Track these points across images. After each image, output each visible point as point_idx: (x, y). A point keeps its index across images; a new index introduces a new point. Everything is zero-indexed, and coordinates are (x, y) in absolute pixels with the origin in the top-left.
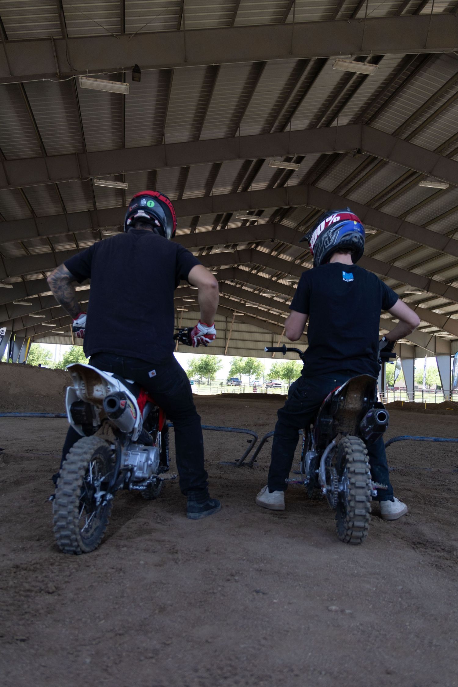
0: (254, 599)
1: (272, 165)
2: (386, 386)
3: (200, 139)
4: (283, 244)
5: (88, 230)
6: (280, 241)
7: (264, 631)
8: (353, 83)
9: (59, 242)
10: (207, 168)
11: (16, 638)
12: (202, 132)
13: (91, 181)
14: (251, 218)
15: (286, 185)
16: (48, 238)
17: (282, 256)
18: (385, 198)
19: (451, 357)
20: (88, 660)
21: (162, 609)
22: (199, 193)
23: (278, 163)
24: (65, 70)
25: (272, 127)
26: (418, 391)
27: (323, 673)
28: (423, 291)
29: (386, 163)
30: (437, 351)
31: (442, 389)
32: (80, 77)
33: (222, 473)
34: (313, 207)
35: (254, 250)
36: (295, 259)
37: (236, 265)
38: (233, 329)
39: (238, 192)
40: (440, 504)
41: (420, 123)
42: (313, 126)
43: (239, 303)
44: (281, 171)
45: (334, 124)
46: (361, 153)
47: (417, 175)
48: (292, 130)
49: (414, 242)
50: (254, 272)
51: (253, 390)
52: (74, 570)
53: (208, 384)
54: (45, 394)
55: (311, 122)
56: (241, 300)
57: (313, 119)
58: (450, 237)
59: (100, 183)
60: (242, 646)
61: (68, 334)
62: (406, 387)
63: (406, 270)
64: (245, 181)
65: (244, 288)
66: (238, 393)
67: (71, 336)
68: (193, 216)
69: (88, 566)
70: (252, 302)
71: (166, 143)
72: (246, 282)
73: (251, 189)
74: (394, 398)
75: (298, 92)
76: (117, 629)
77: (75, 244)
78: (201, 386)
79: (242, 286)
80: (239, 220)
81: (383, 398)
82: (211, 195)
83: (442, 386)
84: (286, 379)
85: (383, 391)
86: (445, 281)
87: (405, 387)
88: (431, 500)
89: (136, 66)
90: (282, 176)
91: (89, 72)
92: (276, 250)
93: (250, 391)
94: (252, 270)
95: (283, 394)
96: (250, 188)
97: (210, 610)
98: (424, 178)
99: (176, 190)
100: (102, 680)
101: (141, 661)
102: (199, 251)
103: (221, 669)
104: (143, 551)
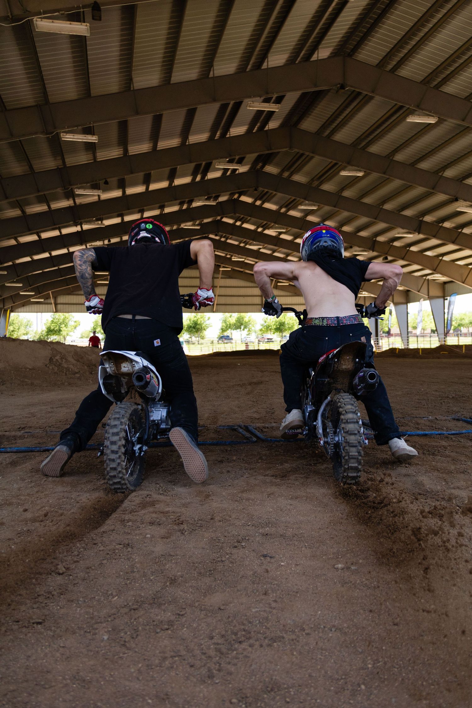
0: (262, 563)
1: (250, 107)
2: (380, 333)
3: (172, 82)
4: (267, 192)
5: (59, 189)
6: (263, 189)
7: (274, 594)
8: (332, 11)
9: (29, 203)
10: (181, 114)
11: (32, 621)
12: (173, 74)
13: (58, 135)
14: (231, 167)
15: (266, 128)
16: (17, 200)
17: (267, 205)
18: (372, 137)
19: (444, 300)
20: (106, 637)
21: (173, 581)
22: (174, 142)
23: (256, 104)
24: (17, 12)
25: (248, 64)
26: (412, 336)
27: (333, 630)
28: (414, 233)
29: (372, 98)
30: (431, 294)
31: (436, 332)
32: (35, 19)
33: (220, 437)
34: (297, 150)
35: (237, 200)
36: (281, 208)
37: (219, 218)
38: (221, 285)
39: (216, 138)
40: (438, 452)
41: (405, 51)
42: (291, 61)
43: (225, 258)
44: (260, 113)
45: (314, 57)
46: (344, 89)
47: (404, 109)
48: (269, 67)
49: (403, 182)
50: (238, 223)
51: (245, 347)
52: (82, 550)
53: (199, 344)
54: (30, 368)
55: (290, 57)
56: (227, 255)
57: (291, 53)
58: (440, 174)
59: (68, 137)
60: (254, 610)
61: (48, 301)
62: (401, 334)
63: (395, 212)
64: (223, 126)
65: (229, 241)
66: (230, 351)
67: (51, 304)
68: (170, 168)
69: (95, 544)
70: (238, 255)
71: (136, 88)
72: (231, 235)
73: (230, 134)
74: (389, 345)
75: (274, 23)
76: (130, 604)
77: (47, 205)
78: (192, 346)
79: (227, 239)
80: (219, 169)
81: (378, 346)
82: (187, 144)
83: (436, 330)
84: (278, 333)
85: (377, 339)
86: (436, 222)
87: (399, 332)
88: (430, 449)
89: (96, 3)
90: (262, 118)
91: (45, 13)
92: (260, 199)
93: (242, 348)
94: (236, 222)
95: (276, 349)
96: (228, 134)
97: (220, 578)
98: (411, 113)
99: (150, 140)
100: (121, 655)
101: (157, 633)
102: (179, 205)
103: (236, 634)
104: (149, 524)
